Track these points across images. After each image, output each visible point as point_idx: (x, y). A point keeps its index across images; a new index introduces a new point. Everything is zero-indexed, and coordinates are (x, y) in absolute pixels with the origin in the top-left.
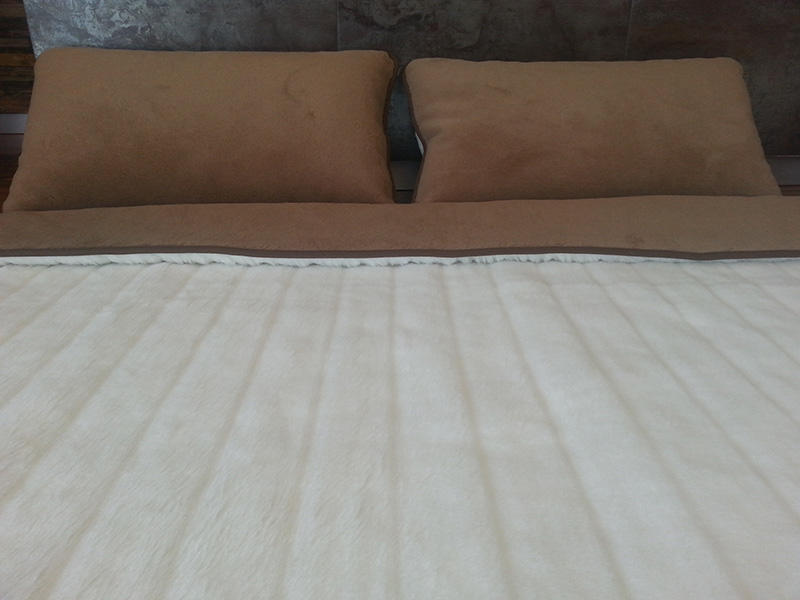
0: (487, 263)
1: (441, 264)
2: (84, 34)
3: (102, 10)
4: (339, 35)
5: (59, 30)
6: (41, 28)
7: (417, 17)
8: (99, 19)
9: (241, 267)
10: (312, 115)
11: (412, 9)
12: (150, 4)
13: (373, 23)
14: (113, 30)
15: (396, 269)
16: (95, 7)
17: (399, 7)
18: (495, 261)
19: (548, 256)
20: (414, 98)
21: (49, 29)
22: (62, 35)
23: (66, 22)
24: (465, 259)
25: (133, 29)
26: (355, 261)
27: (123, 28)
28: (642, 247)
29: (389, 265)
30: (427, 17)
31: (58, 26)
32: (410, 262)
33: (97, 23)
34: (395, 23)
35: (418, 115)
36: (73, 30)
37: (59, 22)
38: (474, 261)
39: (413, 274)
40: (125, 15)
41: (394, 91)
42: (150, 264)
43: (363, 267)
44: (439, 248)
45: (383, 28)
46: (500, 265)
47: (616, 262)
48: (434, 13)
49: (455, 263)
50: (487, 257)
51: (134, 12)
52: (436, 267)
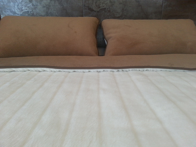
0: (127, 71)
1: (113, 72)
2: (15, 13)
3: (20, 6)
4: (84, 13)
5: (8, 12)
6: (3, 11)
7: (105, 9)
8: (19, 9)
9: (53, 72)
10: (76, 32)
11: (104, 7)
12: (33, 5)
13: (93, 10)
14: (23, 12)
15: (100, 73)
16: (18, 6)
17: (100, 6)
18: (129, 71)
19: (145, 69)
20: (104, 30)
21: (5, 12)
22: (9, 13)
23: (10, 10)
24: (120, 70)
25: (28, 12)
26: (87, 70)
27: (25, 11)
28: (174, 66)
30: (107, 9)
31: (8, 11)
32: (104, 71)
34: (99, 10)
35: (105, 34)
36: (12, 12)
37: (8, 10)
38: (123, 71)
40: (26, 8)
42: (25, 71)
43: (90, 72)
44: (112, 66)
45: (95, 12)
46: (131, 72)
47: (166, 71)
48: (109, 8)
49: (117, 71)
50: (127, 69)
51: (28, 7)
52: (111, 72)
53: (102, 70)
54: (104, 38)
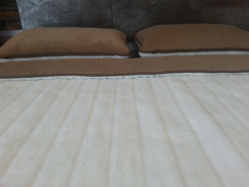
0: (164, 77)
1: (149, 77)
2: (34, 4)
5: (26, 3)
6: (20, 2)
9: (83, 80)
14: (42, 2)
15: (134, 79)
18: (167, 76)
19: (184, 74)
21: (23, 3)
22: (27, 5)
24: (157, 75)
25: (49, 2)
26: (121, 77)
27: (46, 2)
29: (132, 78)
31: (25, 2)
32: (139, 77)
36: (30, 3)
38: (160, 76)
39: (140, 80)
42: (54, 79)
43: (123, 79)
44: (148, 72)
46: (169, 77)
47: (207, 76)
49: (154, 77)
50: (164, 74)
52: (147, 78)
53: (137, 76)
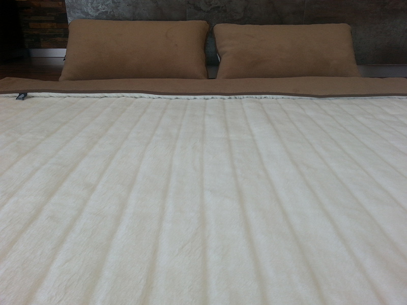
0: (241, 98)
1: (224, 99)
2: (87, 14)
3: (95, 5)
4: (187, 15)
5: (78, 13)
6: (71, 12)
7: (219, 7)
8: (93, 8)
9: (151, 99)
10: (176, 45)
11: (216, 4)
12: (113, 2)
13: (201, 10)
14: (99, 12)
15: (207, 100)
16: (92, 3)
17: (211, 3)
18: (244, 98)
19: (263, 96)
20: (216, 39)
21: (74, 12)
23: (81, 9)
24: (233, 97)
25: (106, 12)
26: (192, 97)
27: (103, 11)
28: (300, 93)
30: (222, 7)
31: (78, 11)
32: (212, 98)
33: (93, 10)
34: (209, 10)
35: (218, 46)
36: (83, 12)
37: (78, 9)
38: (236, 98)
39: (214, 101)
40: (104, 6)
41: (209, 37)
42: (119, 97)
43: (195, 99)
45: (204, 11)
46: (246, 98)
47: (288, 98)
48: (225, 5)
49: (229, 98)
50: (241, 96)
51: (107, 5)
52: (222, 100)
53: (210, 97)
54: (216, 51)
